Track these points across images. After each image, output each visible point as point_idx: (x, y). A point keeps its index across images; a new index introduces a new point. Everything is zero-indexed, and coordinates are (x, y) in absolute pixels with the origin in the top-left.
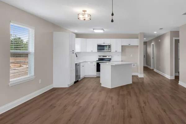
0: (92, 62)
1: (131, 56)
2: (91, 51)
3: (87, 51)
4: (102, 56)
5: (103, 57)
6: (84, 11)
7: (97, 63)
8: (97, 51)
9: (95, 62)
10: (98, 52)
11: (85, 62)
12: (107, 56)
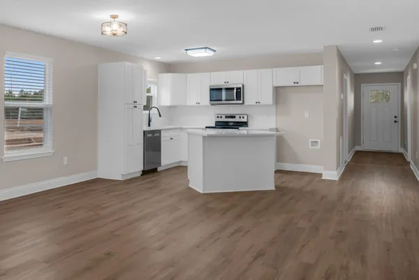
1: (307, 115)
2: (195, 104)
3: (189, 104)
4: (224, 116)
5: (226, 117)
6: (114, 17)
8: (209, 104)
10: (212, 105)
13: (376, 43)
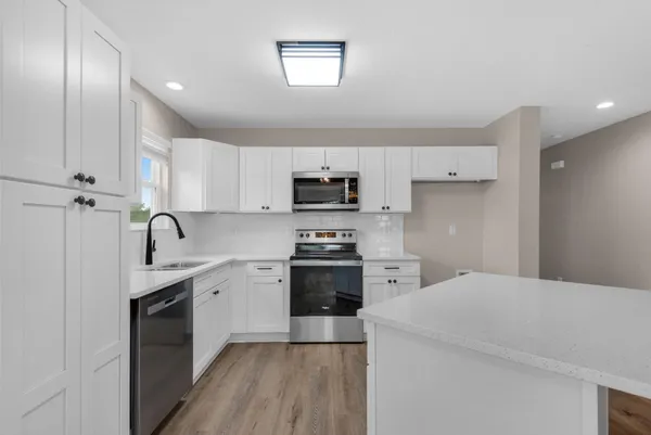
0: (265, 266)
1: (452, 230)
3: (243, 208)
4: (313, 234)
5: (318, 235)
7: (292, 268)
8: (290, 210)
9: (283, 261)
10: (295, 211)
11: (232, 263)
12: (339, 234)
13: (604, 110)
